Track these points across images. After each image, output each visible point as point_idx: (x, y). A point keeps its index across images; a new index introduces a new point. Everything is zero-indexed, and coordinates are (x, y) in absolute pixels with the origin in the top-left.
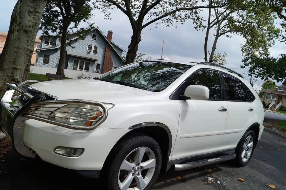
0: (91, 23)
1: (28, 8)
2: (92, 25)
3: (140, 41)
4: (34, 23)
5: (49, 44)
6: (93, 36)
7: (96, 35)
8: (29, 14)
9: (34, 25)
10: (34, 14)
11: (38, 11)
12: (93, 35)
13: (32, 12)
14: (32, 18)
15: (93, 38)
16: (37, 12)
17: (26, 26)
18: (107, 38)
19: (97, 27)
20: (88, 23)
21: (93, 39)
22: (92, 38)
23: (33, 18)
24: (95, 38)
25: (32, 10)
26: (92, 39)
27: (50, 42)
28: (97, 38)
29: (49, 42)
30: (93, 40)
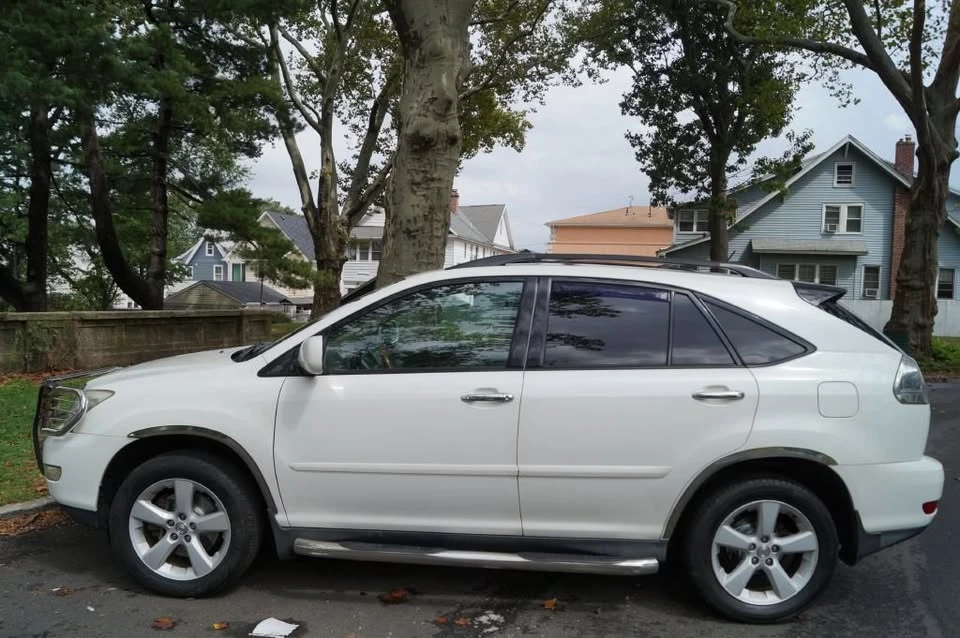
0: (799, 134)
1: (409, 177)
2: (806, 137)
3: (952, 160)
4: (427, 210)
5: (695, 227)
6: (838, 173)
7: (850, 168)
8: (412, 189)
9: (430, 213)
10: (424, 186)
11: (435, 176)
12: (840, 168)
13: (418, 184)
14: (422, 198)
15: (839, 178)
16: (432, 180)
17: (409, 221)
18: (895, 167)
19: (850, 137)
20: (789, 137)
21: (838, 182)
22: (836, 180)
23: (424, 195)
24: (850, 178)
25: (418, 178)
26: (836, 185)
27: (695, 221)
28: (853, 176)
29: (692, 224)
30: (840, 185)
